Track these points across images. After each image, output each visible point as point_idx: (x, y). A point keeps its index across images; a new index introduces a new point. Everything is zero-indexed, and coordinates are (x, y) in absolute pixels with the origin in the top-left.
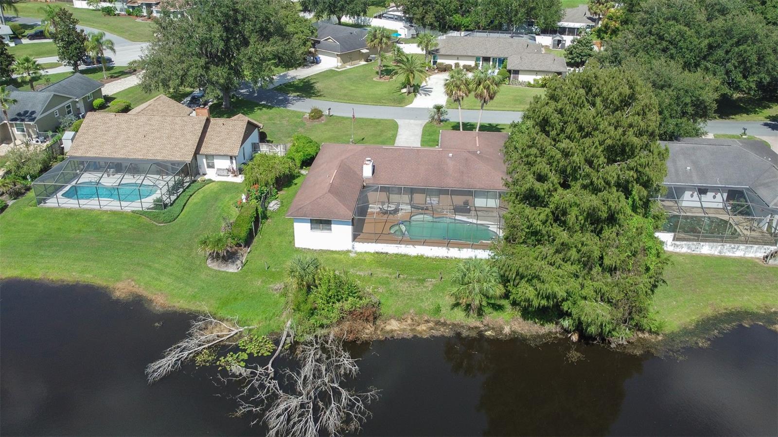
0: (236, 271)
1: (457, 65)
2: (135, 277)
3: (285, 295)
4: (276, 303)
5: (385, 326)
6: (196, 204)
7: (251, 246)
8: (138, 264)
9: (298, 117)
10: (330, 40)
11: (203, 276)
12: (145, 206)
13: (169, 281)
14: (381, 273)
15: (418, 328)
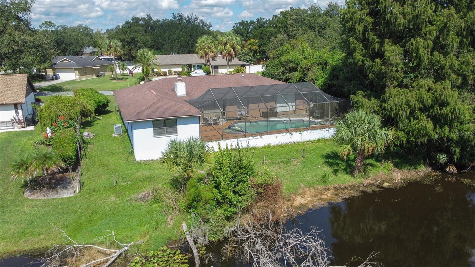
0: (73, 195)
1: (169, 71)
3: (157, 200)
5: (292, 203)
7: (80, 169)
10: (65, 61)
15: (324, 197)
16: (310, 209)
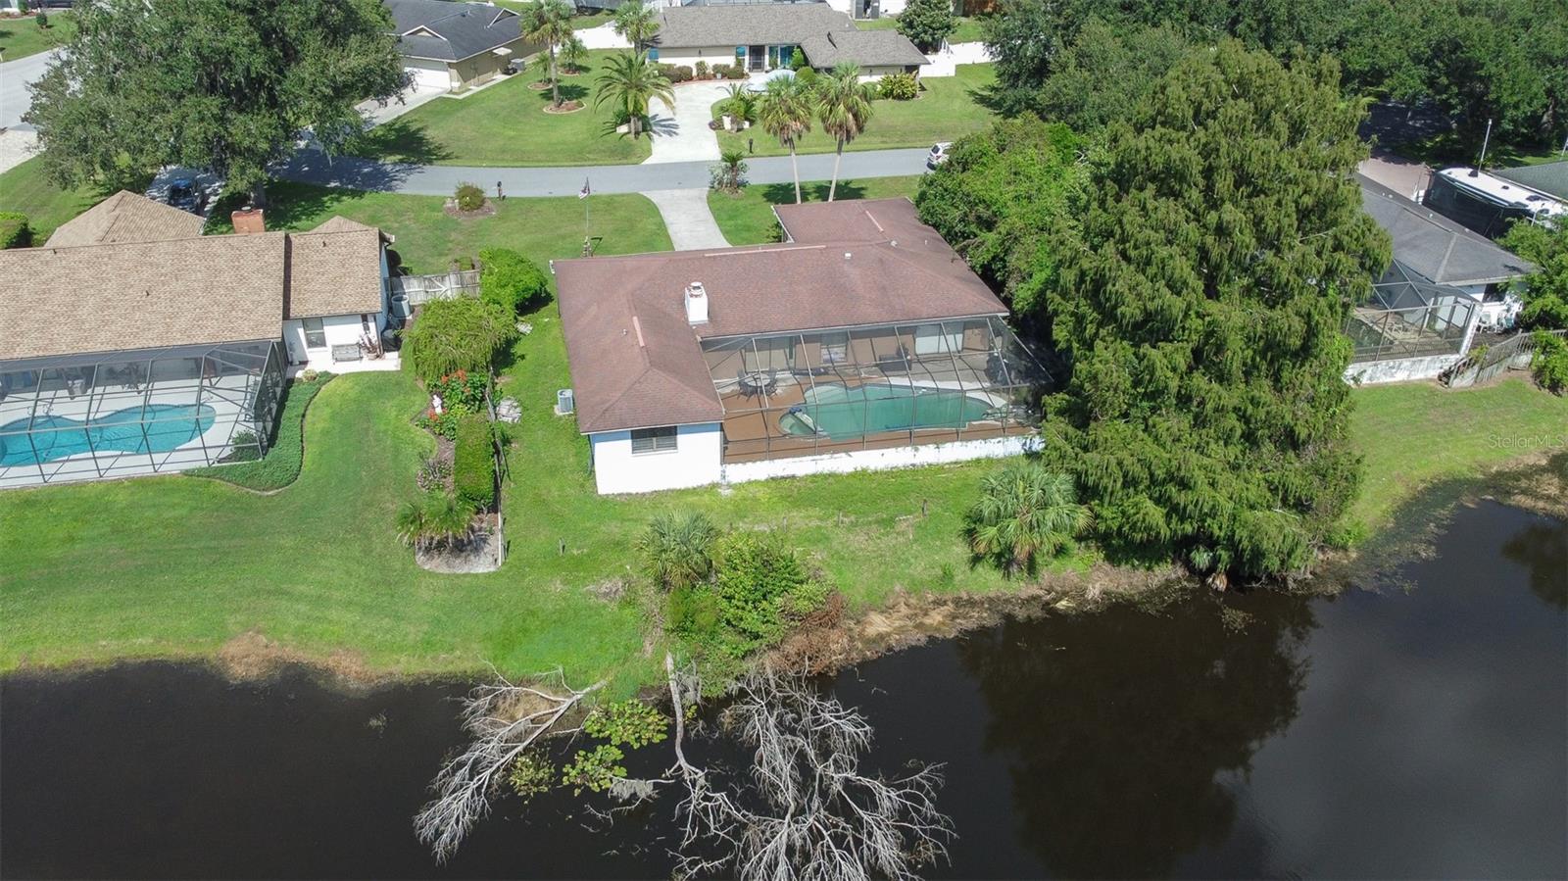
0: (492, 569)
1: (700, 65)
2: (261, 624)
3: (629, 602)
4: (619, 623)
5: (863, 630)
6: (326, 433)
7: (501, 507)
8: (257, 592)
9: (433, 209)
10: (424, 33)
11: (426, 595)
12: (213, 454)
13: (351, 617)
14: (802, 519)
15: (927, 621)
16: (890, 649)
